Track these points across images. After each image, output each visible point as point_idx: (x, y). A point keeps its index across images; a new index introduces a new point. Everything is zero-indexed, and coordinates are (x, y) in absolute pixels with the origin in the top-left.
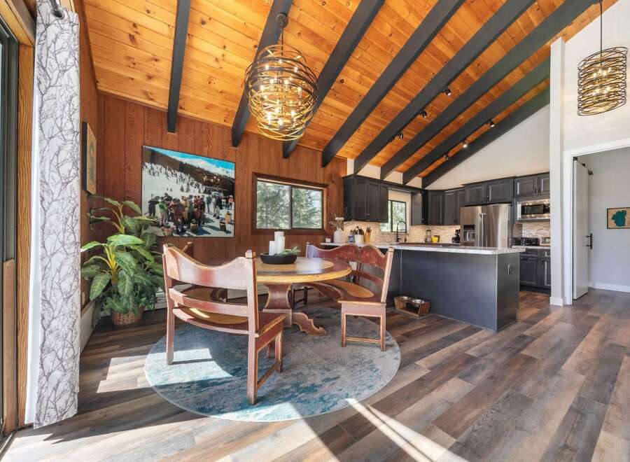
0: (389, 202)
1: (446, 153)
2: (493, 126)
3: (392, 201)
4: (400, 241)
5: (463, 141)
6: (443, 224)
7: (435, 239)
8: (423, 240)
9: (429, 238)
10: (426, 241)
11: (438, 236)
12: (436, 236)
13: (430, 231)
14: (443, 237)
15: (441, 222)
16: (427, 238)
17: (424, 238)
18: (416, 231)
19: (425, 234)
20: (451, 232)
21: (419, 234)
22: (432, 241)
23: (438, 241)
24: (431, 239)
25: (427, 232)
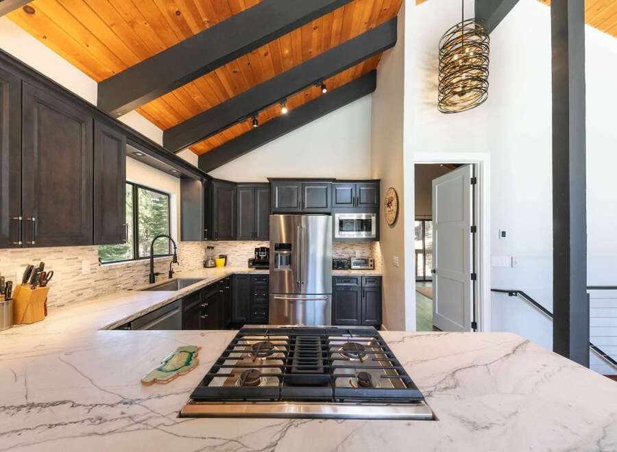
0: (129, 188)
1: (253, 114)
2: (325, 91)
3: (136, 187)
4: (159, 281)
5: (282, 100)
7: (221, 262)
8: (201, 265)
9: (211, 260)
10: (205, 266)
11: (225, 257)
12: (221, 257)
13: (213, 248)
14: (233, 258)
15: (232, 235)
16: (208, 259)
17: (203, 260)
18: (189, 251)
19: (204, 254)
20: (244, 250)
21: (195, 256)
22: (215, 266)
23: (225, 265)
24: (215, 262)
25: (208, 250)
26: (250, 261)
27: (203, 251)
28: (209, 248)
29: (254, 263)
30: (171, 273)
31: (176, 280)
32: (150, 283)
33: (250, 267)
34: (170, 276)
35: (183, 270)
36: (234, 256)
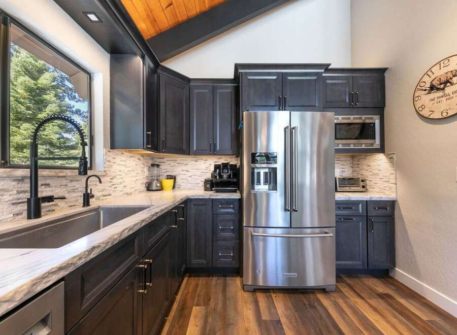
4: (53, 213)
6: (189, 154)
7: (168, 183)
8: (143, 188)
9: (156, 181)
10: (149, 188)
11: (174, 178)
12: (170, 177)
13: (158, 166)
14: (182, 179)
15: (184, 147)
16: (153, 180)
17: (145, 181)
18: (125, 166)
19: (146, 173)
20: (197, 169)
21: (134, 174)
22: (161, 189)
23: (174, 187)
24: (161, 183)
25: (152, 168)
26: (206, 182)
27: (146, 169)
28: (153, 165)
29: (211, 184)
30: (87, 197)
31: (97, 210)
32: (29, 217)
33: (206, 189)
34: (86, 203)
35: (113, 194)
36: (184, 177)
